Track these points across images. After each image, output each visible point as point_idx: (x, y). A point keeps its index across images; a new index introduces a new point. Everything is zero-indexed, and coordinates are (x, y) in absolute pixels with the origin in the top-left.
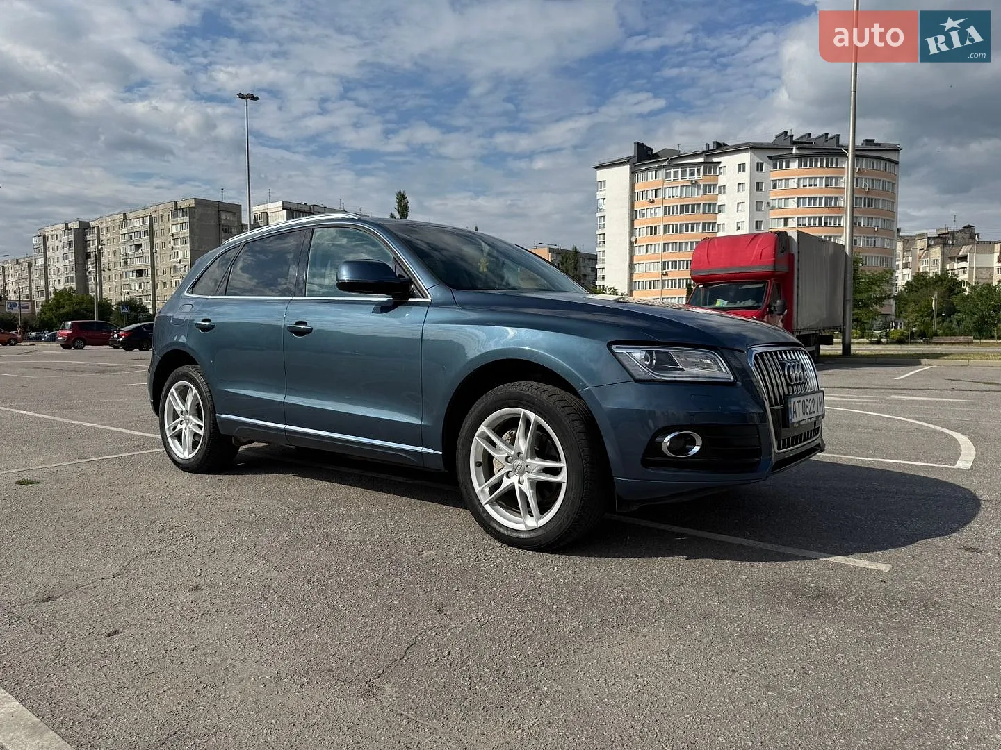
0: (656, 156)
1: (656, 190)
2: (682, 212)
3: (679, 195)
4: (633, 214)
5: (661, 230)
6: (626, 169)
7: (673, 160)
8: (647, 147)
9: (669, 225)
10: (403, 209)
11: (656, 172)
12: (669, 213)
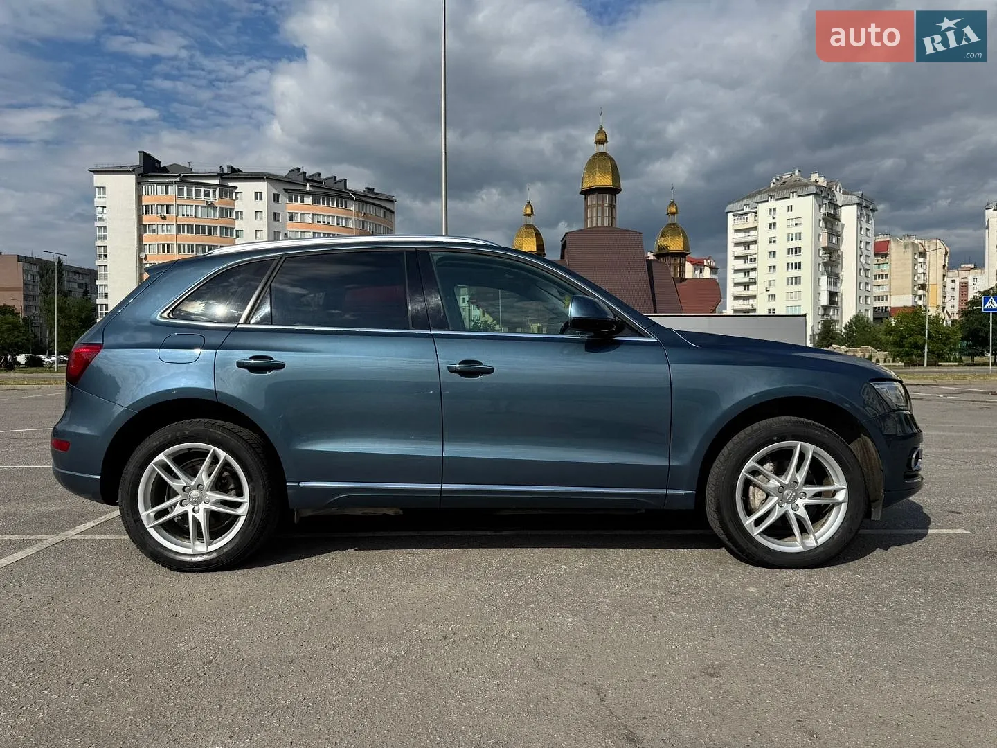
0: (165, 170)
1: (168, 206)
2: (197, 232)
3: (194, 214)
4: (141, 229)
5: (175, 248)
6: (131, 179)
7: (184, 178)
8: (154, 159)
9: (184, 245)
11: (167, 186)
12: (184, 233)
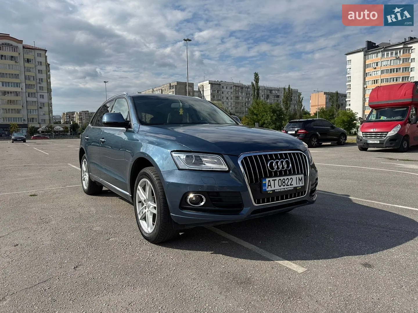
0: (378, 46)
1: (377, 63)
2: (391, 72)
3: (389, 64)
4: (365, 75)
5: (380, 81)
6: (362, 54)
7: (386, 48)
8: (373, 43)
9: (384, 79)
10: (257, 80)
11: (377, 54)
12: (384, 73)
